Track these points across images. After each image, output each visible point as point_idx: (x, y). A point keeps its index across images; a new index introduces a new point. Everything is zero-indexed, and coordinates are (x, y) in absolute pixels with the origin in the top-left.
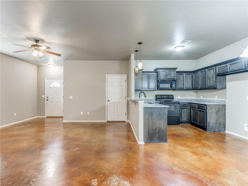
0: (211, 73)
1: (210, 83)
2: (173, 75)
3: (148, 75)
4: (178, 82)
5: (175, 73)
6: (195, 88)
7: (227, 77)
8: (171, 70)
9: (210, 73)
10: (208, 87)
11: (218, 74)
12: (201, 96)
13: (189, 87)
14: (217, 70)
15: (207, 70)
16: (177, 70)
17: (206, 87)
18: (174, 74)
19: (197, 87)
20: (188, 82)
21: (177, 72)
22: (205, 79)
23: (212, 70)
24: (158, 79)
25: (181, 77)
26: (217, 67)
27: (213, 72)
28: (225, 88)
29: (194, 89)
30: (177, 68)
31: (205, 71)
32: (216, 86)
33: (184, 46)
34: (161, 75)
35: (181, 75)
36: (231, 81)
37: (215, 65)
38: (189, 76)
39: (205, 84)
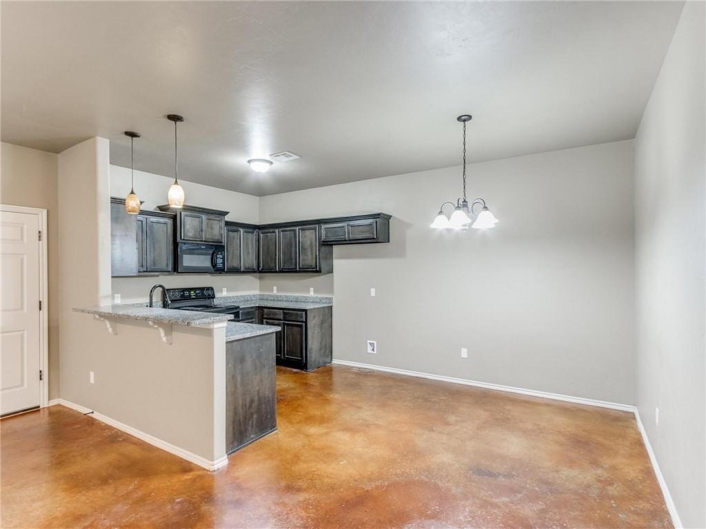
0: (308, 238)
1: (308, 259)
2: (217, 231)
3: (144, 223)
4: (227, 252)
5: (223, 224)
6: (264, 269)
7: (336, 249)
8: (212, 217)
9: (305, 237)
10: (300, 268)
11: (323, 242)
12: (275, 288)
13: (251, 266)
14: (323, 232)
15: (299, 229)
16: (227, 218)
17: (296, 268)
18: (220, 228)
19: (272, 265)
20: (248, 253)
21: (227, 223)
22: (293, 249)
23: (311, 231)
24: (178, 240)
25: (236, 238)
26: (323, 226)
27: (314, 235)
28: (331, 271)
29: (260, 272)
30: (227, 213)
31: (295, 231)
32: (320, 268)
33: (272, 163)
34: (188, 227)
35: (236, 233)
36: (341, 257)
37: (319, 222)
38: (250, 236)
39: (294, 261)
